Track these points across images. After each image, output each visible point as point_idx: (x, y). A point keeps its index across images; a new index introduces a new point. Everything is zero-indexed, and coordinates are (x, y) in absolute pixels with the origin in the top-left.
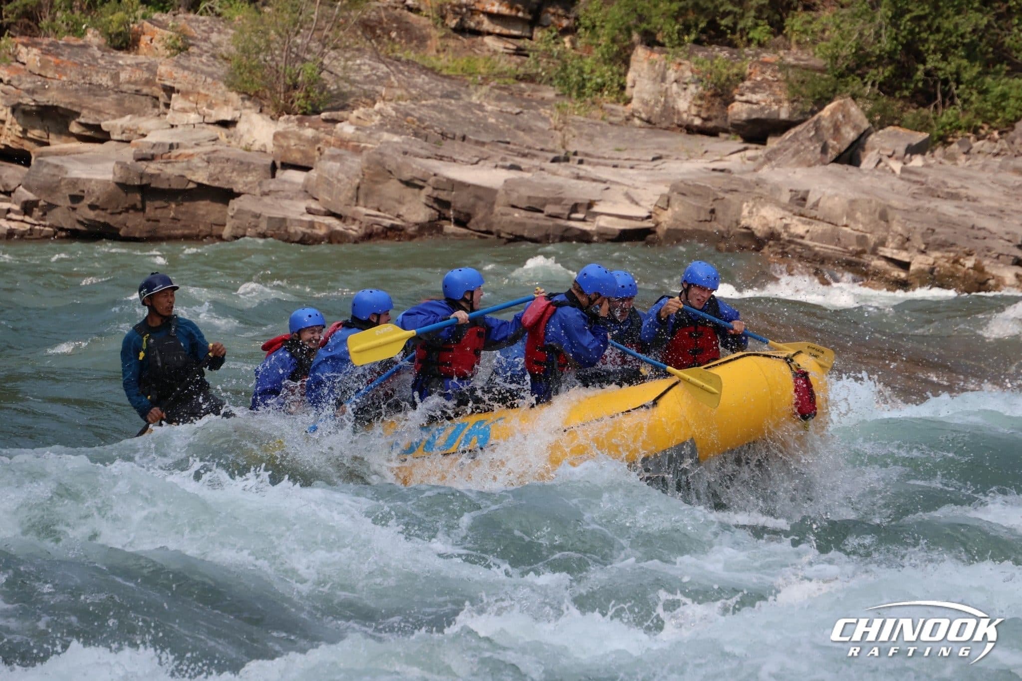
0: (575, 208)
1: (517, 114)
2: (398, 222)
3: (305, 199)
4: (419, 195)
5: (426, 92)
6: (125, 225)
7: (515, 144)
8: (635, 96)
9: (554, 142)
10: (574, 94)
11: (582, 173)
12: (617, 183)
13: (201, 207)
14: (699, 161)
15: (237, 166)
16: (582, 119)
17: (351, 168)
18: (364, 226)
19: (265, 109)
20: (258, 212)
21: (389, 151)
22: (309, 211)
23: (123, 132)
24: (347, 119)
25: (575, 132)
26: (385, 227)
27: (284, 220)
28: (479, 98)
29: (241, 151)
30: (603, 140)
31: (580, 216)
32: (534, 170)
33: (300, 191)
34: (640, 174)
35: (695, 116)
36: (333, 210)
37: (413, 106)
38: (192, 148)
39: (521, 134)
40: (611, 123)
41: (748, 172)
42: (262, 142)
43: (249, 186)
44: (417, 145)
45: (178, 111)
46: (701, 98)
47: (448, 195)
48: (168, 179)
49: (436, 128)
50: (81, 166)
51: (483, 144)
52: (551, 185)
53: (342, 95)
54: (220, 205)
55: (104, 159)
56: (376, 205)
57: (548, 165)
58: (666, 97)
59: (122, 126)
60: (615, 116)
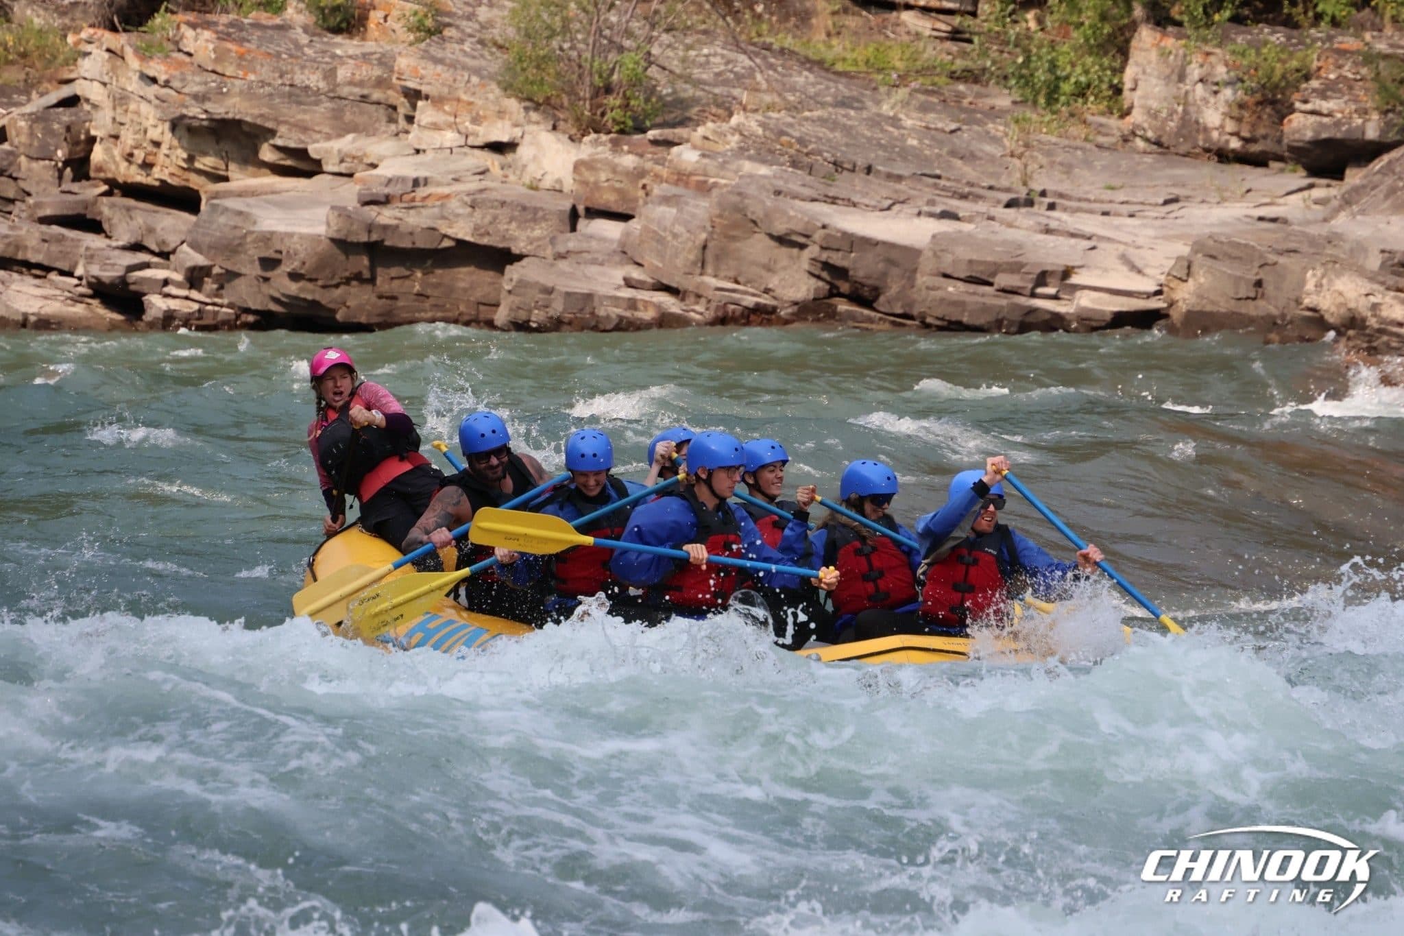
0: (1042, 278)
1: (952, 132)
2: (765, 300)
3: (621, 263)
4: (799, 257)
5: (811, 98)
6: (344, 304)
7: (949, 179)
8: (1136, 104)
9: (1010, 175)
10: (1042, 100)
11: (1054, 225)
12: (1109, 240)
13: (461, 276)
14: (1238, 205)
15: (517, 213)
16: (1054, 139)
17: (693, 216)
18: (713, 305)
19: (561, 124)
20: (550, 284)
21: (752, 190)
22: (629, 283)
23: (342, 161)
24: (688, 141)
25: (1042, 159)
26: (746, 308)
27: (589, 297)
28: (892, 108)
29: (524, 190)
30: (1086, 173)
31: (1051, 290)
32: (978, 219)
33: (615, 252)
34: (1144, 226)
35: (1232, 134)
36: (665, 281)
37: (790, 120)
38: (449, 184)
39: (959, 163)
40: (1099, 146)
41: (1316, 222)
42: (556, 176)
43: (535, 244)
44: (796, 181)
45: (425, 127)
46: (1241, 106)
47: (843, 259)
48: (411, 234)
49: (825, 154)
50: (278, 213)
51: (899, 178)
52: (1004, 243)
53: (681, 103)
54: (491, 273)
55: (314, 203)
56: (732, 274)
57: (1000, 211)
58: (1186, 104)
59: (339, 151)
60: (1106, 135)
